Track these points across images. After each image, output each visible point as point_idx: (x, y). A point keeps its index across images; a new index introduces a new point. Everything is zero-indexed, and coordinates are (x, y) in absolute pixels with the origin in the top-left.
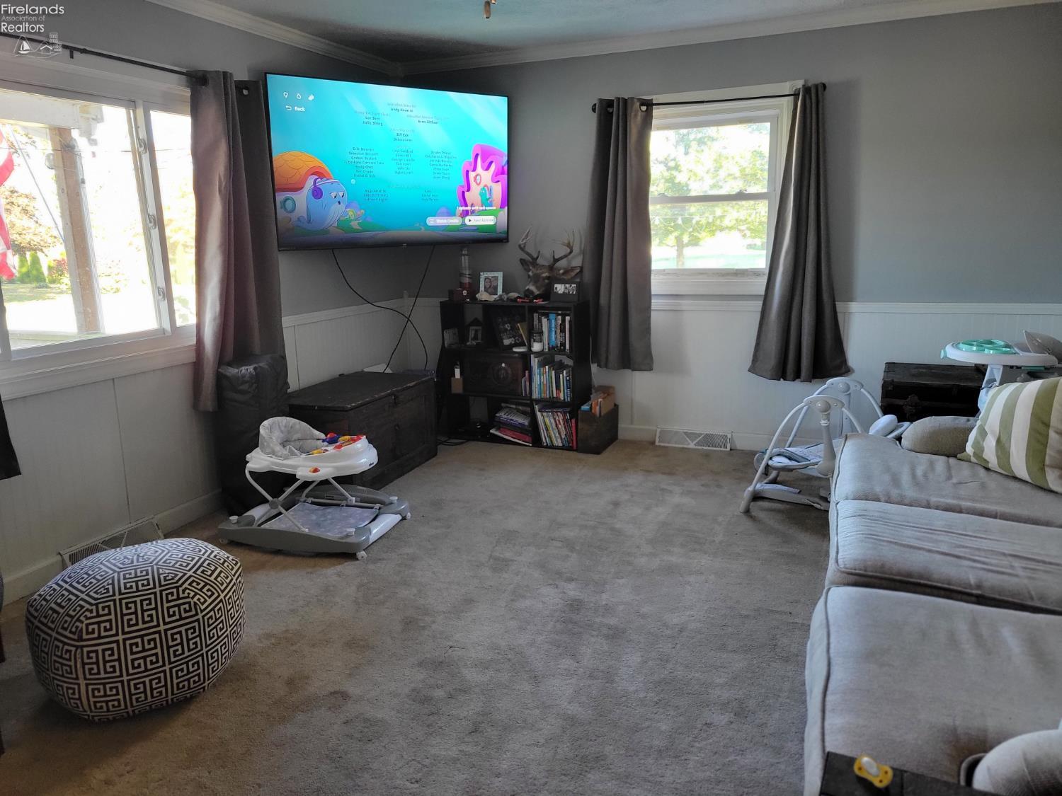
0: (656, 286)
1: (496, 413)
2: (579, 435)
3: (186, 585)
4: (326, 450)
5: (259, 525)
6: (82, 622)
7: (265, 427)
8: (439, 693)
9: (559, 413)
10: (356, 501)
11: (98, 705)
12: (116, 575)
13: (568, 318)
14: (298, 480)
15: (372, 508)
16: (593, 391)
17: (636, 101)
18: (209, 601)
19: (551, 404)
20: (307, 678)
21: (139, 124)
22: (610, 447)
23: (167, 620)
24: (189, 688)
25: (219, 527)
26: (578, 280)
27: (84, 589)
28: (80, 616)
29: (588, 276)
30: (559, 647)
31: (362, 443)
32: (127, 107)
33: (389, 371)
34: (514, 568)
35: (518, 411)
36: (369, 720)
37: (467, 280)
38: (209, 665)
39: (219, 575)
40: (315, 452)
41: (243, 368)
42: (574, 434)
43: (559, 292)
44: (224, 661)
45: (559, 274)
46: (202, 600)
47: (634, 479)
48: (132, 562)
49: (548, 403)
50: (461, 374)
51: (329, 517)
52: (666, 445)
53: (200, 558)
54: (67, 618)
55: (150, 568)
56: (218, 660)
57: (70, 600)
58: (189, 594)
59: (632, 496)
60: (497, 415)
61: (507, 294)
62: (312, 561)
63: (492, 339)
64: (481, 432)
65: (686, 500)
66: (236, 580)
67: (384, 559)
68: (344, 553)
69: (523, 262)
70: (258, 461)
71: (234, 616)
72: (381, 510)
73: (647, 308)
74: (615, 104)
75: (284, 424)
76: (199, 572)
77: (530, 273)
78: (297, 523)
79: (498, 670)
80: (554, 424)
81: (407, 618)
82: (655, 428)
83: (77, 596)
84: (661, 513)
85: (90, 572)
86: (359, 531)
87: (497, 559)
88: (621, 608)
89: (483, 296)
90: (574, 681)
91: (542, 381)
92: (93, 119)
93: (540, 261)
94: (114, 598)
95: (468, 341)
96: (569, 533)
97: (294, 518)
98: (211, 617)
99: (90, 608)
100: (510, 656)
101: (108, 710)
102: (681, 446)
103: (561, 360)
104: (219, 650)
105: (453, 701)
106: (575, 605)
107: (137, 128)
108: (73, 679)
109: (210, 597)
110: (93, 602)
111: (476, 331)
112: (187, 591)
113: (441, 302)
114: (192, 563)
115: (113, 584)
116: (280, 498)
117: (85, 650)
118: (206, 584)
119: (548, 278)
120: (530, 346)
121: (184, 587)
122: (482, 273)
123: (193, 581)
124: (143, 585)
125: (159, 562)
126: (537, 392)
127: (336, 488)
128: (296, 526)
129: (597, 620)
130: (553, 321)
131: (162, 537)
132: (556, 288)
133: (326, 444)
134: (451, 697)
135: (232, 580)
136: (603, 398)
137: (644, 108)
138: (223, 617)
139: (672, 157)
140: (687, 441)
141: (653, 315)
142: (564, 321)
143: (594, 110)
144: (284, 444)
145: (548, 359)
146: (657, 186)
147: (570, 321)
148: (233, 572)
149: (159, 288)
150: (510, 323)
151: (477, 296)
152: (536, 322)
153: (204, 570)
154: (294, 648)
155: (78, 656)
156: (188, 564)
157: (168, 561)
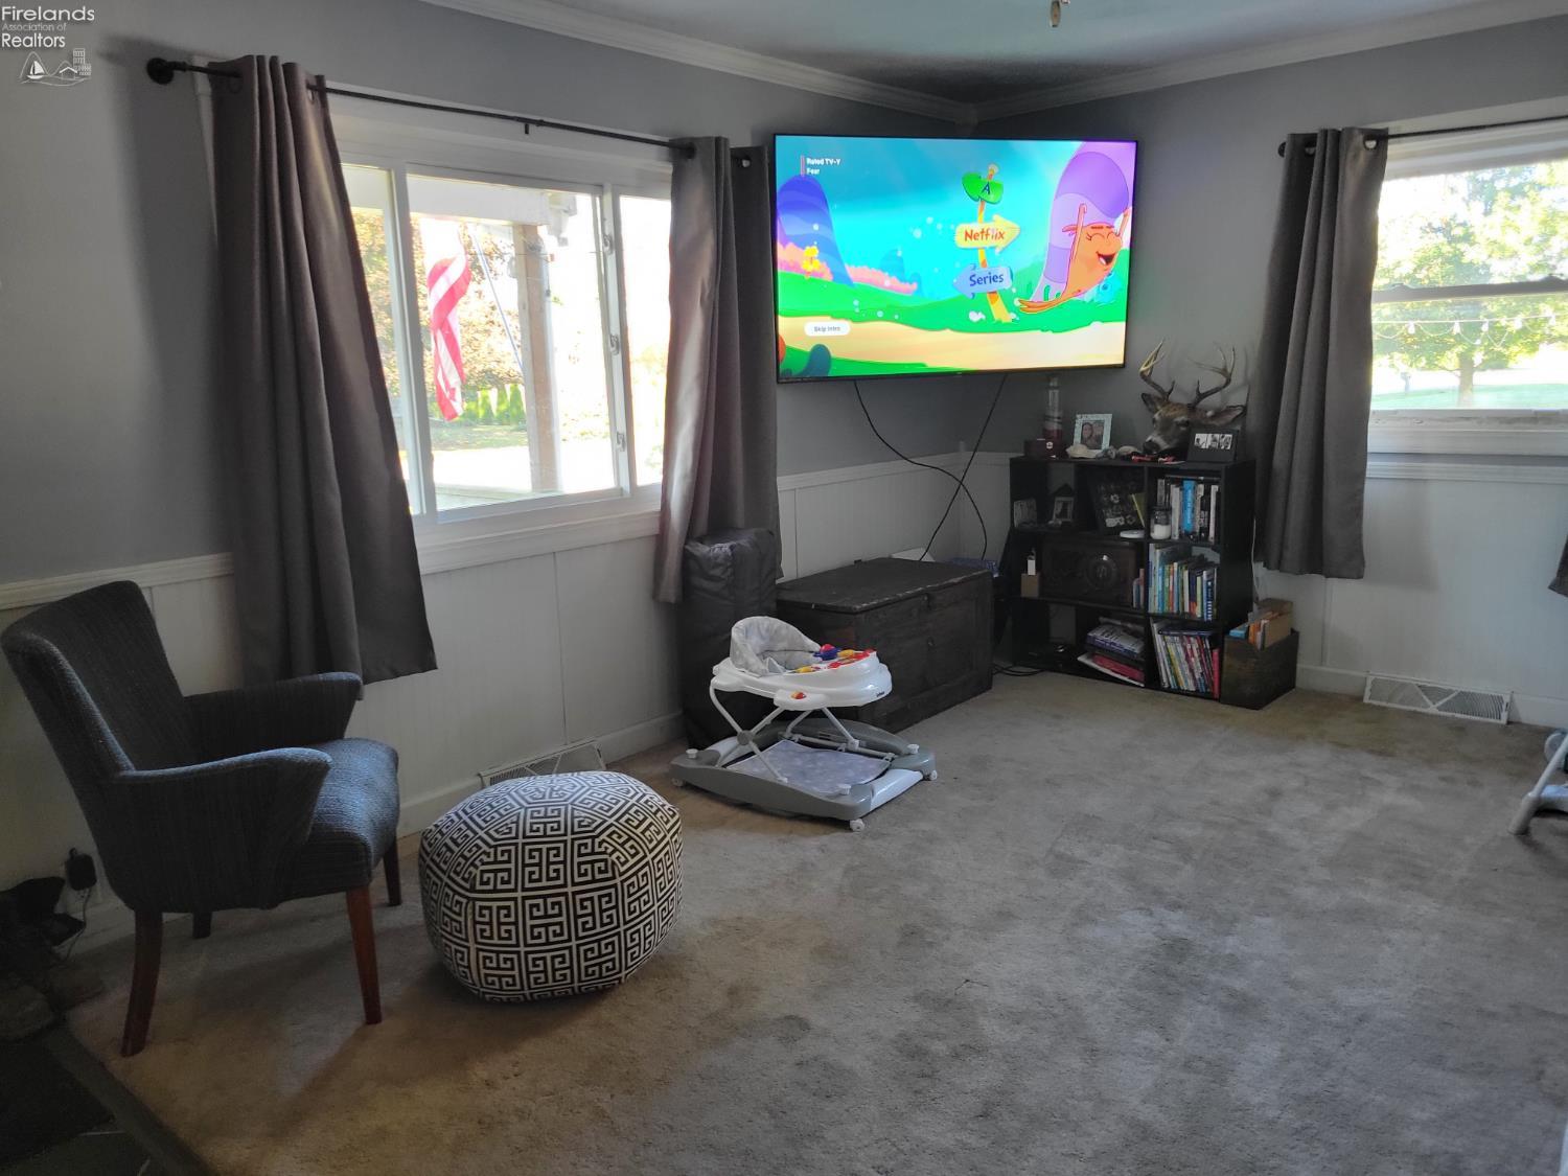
0: (1377, 438)
1: (1090, 630)
2: (1224, 676)
3: (604, 836)
4: (818, 669)
5: (725, 766)
6: (476, 867)
7: (737, 632)
8: (939, 1047)
9: (1192, 639)
10: (860, 746)
11: (490, 979)
12: (522, 811)
13: (1214, 489)
14: (777, 707)
15: (882, 758)
16: (1255, 606)
17: (1357, 132)
18: (632, 862)
19: (1179, 624)
20: (757, 989)
21: (606, 216)
22: (1280, 699)
23: (577, 880)
24: (601, 977)
25: (673, 762)
26: (1238, 428)
27: (484, 825)
28: (475, 859)
29: (1254, 422)
30: (1139, 1009)
31: (870, 661)
32: (593, 194)
33: (928, 558)
34: (1084, 874)
35: (1126, 630)
36: (832, 1067)
37: (1054, 426)
38: (627, 949)
39: (647, 828)
40: (802, 669)
41: (716, 546)
42: (1216, 674)
43: (1203, 447)
44: (647, 947)
45: (1206, 417)
46: (623, 859)
47: (1314, 757)
48: (544, 797)
49: (1175, 622)
50: (1038, 568)
51: (820, 764)
52: (1384, 704)
53: (627, 802)
54: (461, 860)
55: (563, 808)
56: (639, 944)
57: (467, 836)
58: (606, 848)
59: (1307, 783)
60: (1090, 634)
61: (1117, 447)
62: (787, 825)
63: (1088, 517)
64: (1067, 662)
65: (1406, 801)
66: (671, 838)
67: (888, 835)
68: (833, 819)
69: (1146, 398)
70: (726, 676)
71: (665, 887)
72: (894, 763)
73: (1359, 476)
74: (1319, 142)
75: (765, 626)
76: (622, 821)
77: (1156, 416)
78: (773, 769)
79: (1035, 1029)
80: (1183, 655)
81: (907, 926)
82: (1363, 675)
83: (476, 833)
84: (1356, 817)
85: (494, 804)
86: (857, 789)
87: (1060, 856)
88: (1258, 964)
89: (1078, 450)
90: (1156, 1068)
91: (1164, 585)
92: (565, 212)
93: (1174, 397)
94: (565, 838)
95: (1051, 519)
96: (1186, 832)
97: (771, 762)
98: (632, 884)
99: (488, 850)
100: (1056, 1011)
101: (501, 989)
102: (1413, 708)
103: (1202, 556)
104: (642, 930)
105: (958, 1063)
106: (1177, 948)
107: (603, 220)
108: (462, 939)
109: (633, 856)
110: (493, 843)
111: (1065, 505)
112: (605, 844)
113: (1011, 460)
114: (616, 808)
115: (517, 823)
116: (752, 731)
117: (478, 904)
118: (630, 838)
119: (1187, 424)
120: (1148, 530)
121: (602, 837)
122: (1078, 416)
123: (614, 832)
124: (552, 829)
125: (574, 800)
126: (1157, 604)
127: (833, 725)
128: (772, 772)
129: (1213, 978)
130: (1190, 491)
131: (605, 768)
132: (1198, 440)
133: (820, 659)
134: (957, 1056)
135: (665, 836)
136: (1271, 620)
137: (1372, 144)
138: (649, 887)
139: (1460, 220)
140: (1424, 701)
141: (1368, 486)
142: (1207, 492)
143: (1281, 152)
144: (764, 654)
145: (1180, 551)
146: (1428, 270)
147: (1218, 494)
148: (668, 827)
149: (618, 434)
150: (1118, 493)
151: (1068, 450)
152: (1161, 493)
153: (629, 819)
154: (744, 944)
155: (469, 911)
156: (611, 808)
157: (586, 801)
